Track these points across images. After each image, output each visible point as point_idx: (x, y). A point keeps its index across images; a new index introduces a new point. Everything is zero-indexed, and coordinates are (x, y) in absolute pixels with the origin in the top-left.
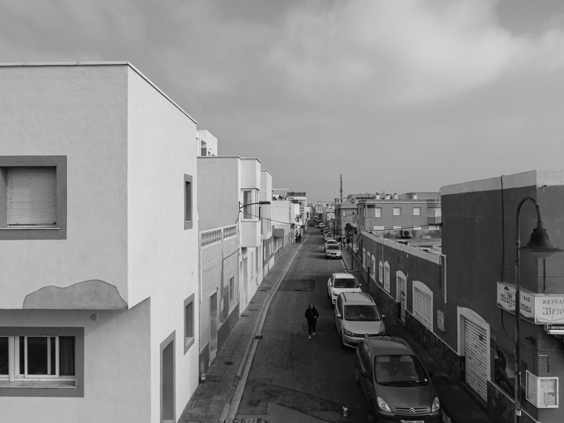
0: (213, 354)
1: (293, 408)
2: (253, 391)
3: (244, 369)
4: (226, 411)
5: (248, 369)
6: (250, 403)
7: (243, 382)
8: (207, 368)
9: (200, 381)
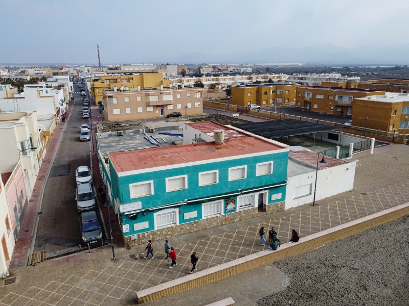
0: (19, 229)
1: (55, 244)
2: (39, 241)
3: (34, 233)
4: (29, 251)
5: (36, 231)
6: (38, 246)
7: (34, 238)
8: (17, 236)
9: (16, 242)
